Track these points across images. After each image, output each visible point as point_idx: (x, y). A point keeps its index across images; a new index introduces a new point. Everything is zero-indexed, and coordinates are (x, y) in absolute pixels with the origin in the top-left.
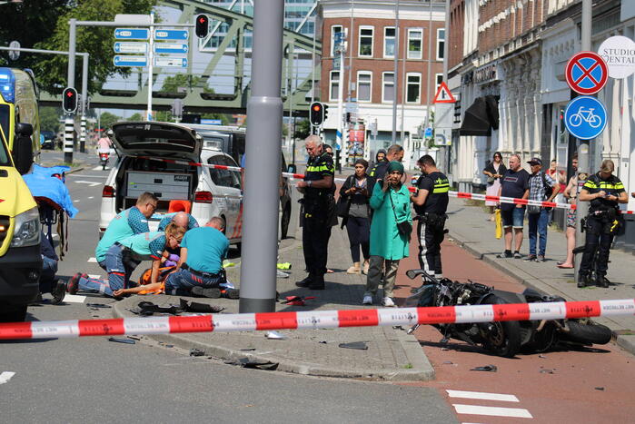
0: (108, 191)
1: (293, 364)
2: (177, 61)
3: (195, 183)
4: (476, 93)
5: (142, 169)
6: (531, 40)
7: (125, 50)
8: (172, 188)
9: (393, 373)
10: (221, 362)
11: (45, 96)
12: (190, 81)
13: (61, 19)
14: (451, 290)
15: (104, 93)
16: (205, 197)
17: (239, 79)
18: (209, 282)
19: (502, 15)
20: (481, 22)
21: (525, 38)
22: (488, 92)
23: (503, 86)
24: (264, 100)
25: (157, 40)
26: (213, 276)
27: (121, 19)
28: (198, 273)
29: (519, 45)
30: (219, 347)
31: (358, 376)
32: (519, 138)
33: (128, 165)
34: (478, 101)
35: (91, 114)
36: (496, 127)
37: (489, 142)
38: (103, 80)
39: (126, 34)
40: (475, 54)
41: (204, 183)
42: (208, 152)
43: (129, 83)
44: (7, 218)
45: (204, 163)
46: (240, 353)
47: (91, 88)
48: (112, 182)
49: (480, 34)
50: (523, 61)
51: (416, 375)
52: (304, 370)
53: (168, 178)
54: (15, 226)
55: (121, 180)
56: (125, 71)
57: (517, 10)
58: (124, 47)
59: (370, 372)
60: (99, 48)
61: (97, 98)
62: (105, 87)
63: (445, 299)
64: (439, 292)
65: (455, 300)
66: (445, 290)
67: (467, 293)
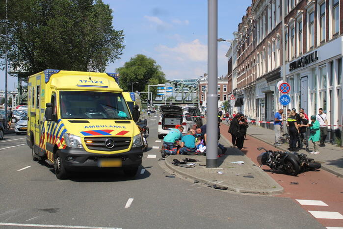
0: (160, 123)
1: (233, 188)
2: (171, 93)
3: (182, 121)
4: (237, 97)
5: (168, 117)
6: (252, 84)
7: (160, 91)
8: (176, 122)
9: (271, 191)
10: (206, 186)
11: (143, 102)
12: (173, 98)
13: (146, 86)
14: (273, 154)
15: (155, 101)
16: (185, 124)
17: (183, 97)
18: (192, 151)
19: (244, 80)
20: (237, 82)
21: (250, 84)
22: (240, 97)
23: (244, 95)
24: (212, 95)
25: (166, 89)
26: (193, 149)
27: (159, 85)
28: (189, 148)
29: (249, 86)
30: (204, 180)
31: (259, 193)
32: (250, 107)
33: (164, 117)
34: (238, 99)
35: (153, 105)
36: (243, 104)
37: (241, 108)
38: (155, 98)
39: (160, 88)
40: (236, 89)
41: (184, 121)
42: (185, 112)
43: (160, 99)
44: (130, 138)
45: (184, 115)
46: (212, 182)
47: (153, 100)
48: (161, 121)
49: (237, 84)
50: (250, 89)
51: (279, 191)
52: (238, 190)
53: (175, 119)
54: (133, 140)
55: (163, 120)
56: (160, 96)
57: (248, 78)
58: (159, 91)
59: (262, 191)
60: (154, 91)
61: (154, 102)
62: (156, 99)
63: (271, 157)
64: (269, 154)
65: (275, 157)
66: (271, 154)
67: (279, 155)
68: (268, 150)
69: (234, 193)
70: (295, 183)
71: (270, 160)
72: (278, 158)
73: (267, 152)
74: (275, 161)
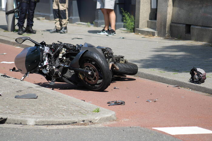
1: (19, 118)
14: (51, 49)
31: (74, 123)
52: (31, 122)
59: (79, 119)
63: (49, 55)
64: (42, 51)
65: (56, 56)
66: (47, 50)
67: (64, 51)
68: (39, 42)
69: (25, 127)
70: (117, 103)
71: (45, 63)
72: (63, 56)
73: (37, 45)
74: (57, 63)
